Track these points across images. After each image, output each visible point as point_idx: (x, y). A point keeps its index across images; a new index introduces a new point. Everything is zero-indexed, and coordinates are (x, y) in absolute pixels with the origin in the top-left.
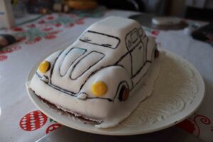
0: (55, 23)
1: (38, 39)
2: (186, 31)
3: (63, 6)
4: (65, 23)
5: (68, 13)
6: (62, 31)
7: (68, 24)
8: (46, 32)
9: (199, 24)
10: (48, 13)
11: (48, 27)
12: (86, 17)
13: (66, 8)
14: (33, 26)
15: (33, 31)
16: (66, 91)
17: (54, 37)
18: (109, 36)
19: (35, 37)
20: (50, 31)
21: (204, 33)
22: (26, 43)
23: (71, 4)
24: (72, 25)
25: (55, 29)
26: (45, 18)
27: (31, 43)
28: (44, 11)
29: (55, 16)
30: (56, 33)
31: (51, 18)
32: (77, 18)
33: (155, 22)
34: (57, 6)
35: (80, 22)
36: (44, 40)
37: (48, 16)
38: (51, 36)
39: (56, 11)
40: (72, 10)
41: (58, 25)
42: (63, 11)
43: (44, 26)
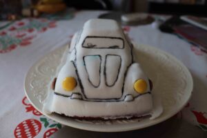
0: (27, 29)
1: (13, 47)
2: (154, 25)
3: (32, 11)
4: (38, 28)
5: (38, 17)
6: (36, 36)
7: (41, 28)
8: (20, 39)
9: (164, 18)
10: (17, 19)
11: (21, 34)
12: (58, 20)
13: (36, 13)
14: (4, 33)
15: (6, 39)
16: (108, 100)
17: (29, 43)
18: (112, 38)
19: (9, 45)
20: (24, 38)
21: (170, 25)
22: (1, 52)
23: (41, 7)
24: (45, 29)
25: (29, 35)
26: (16, 24)
27: (6, 52)
28: (13, 17)
29: (26, 21)
30: (30, 38)
31: (22, 24)
32: (49, 21)
33: (124, 19)
34: (26, 12)
35: (52, 26)
36: (19, 48)
37: (17, 22)
38: (26, 43)
39: (26, 17)
40: (41, 14)
41: (31, 31)
42: (32, 16)
43: (15, 33)
